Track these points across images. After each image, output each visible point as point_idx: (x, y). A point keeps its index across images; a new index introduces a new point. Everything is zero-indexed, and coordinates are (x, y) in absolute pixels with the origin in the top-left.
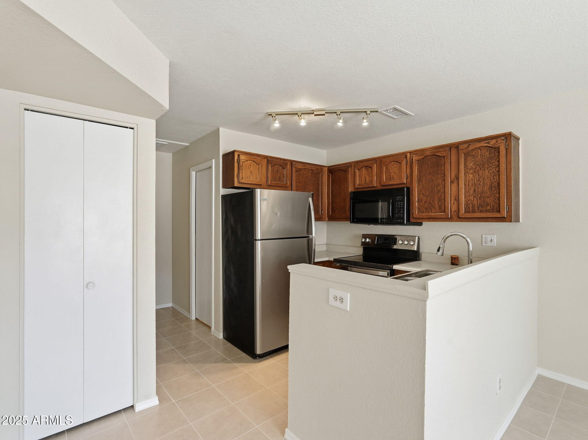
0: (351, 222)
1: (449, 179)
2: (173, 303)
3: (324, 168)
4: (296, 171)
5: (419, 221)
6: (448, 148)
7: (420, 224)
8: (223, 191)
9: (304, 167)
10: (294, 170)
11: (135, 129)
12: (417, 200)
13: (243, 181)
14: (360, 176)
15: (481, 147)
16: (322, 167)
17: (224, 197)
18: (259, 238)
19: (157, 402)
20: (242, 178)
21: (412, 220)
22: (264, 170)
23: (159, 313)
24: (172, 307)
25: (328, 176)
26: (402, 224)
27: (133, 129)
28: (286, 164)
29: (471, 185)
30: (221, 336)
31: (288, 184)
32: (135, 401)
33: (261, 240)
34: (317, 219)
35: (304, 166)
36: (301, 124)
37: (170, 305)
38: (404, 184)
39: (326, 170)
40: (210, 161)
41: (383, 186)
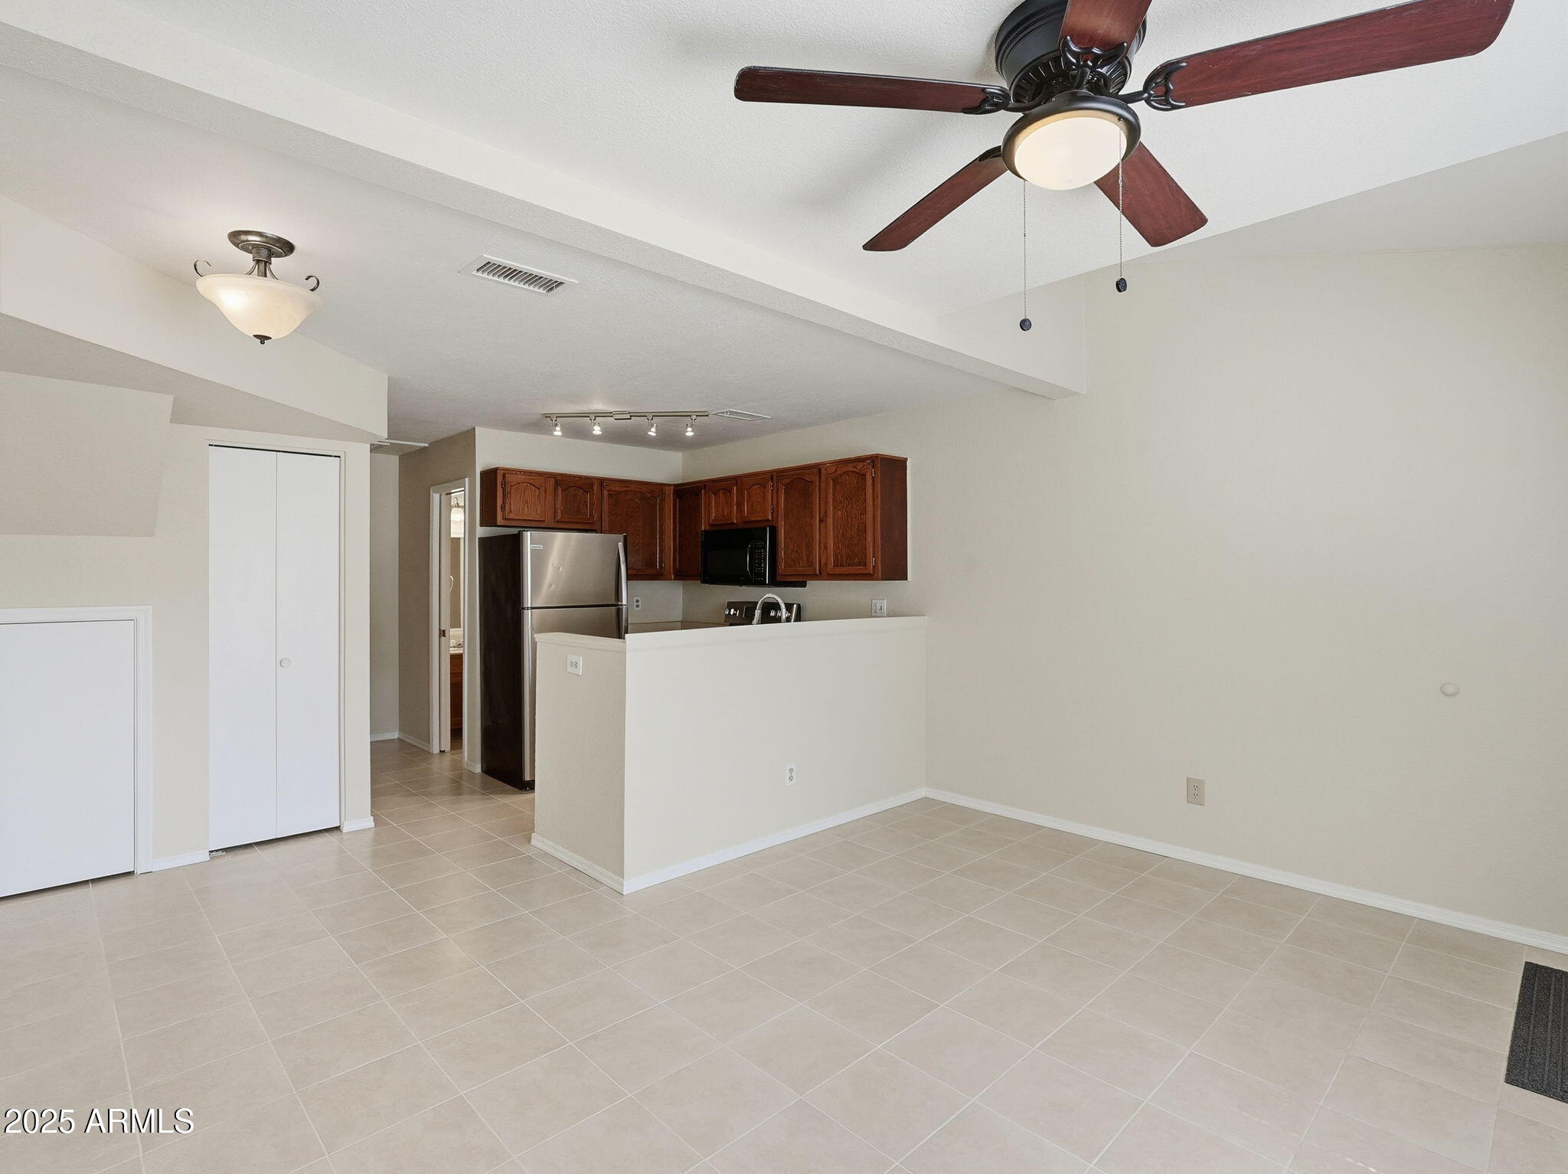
0: (702, 582)
1: (818, 515)
2: (400, 730)
3: (667, 488)
4: (610, 495)
5: (801, 579)
6: (816, 471)
7: (803, 585)
8: (481, 532)
9: (625, 489)
10: (606, 493)
11: (343, 457)
12: (783, 546)
13: (512, 516)
14: (717, 505)
15: (848, 471)
16: (661, 486)
17: (483, 542)
18: (529, 606)
19: (372, 824)
20: (511, 512)
21: (779, 578)
22: (550, 497)
23: (376, 747)
24: (399, 739)
25: (675, 501)
26: (762, 584)
27: (339, 457)
28: (592, 485)
29: (839, 527)
30: (478, 769)
31: (596, 516)
32: (343, 820)
33: (532, 608)
34: (629, 578)
35: (625, 487)
36: (594, 432)
37: (395, 735)
38: (768, 520)
39: (670, 492)
40: (463, 480)
41: (745, 522)
